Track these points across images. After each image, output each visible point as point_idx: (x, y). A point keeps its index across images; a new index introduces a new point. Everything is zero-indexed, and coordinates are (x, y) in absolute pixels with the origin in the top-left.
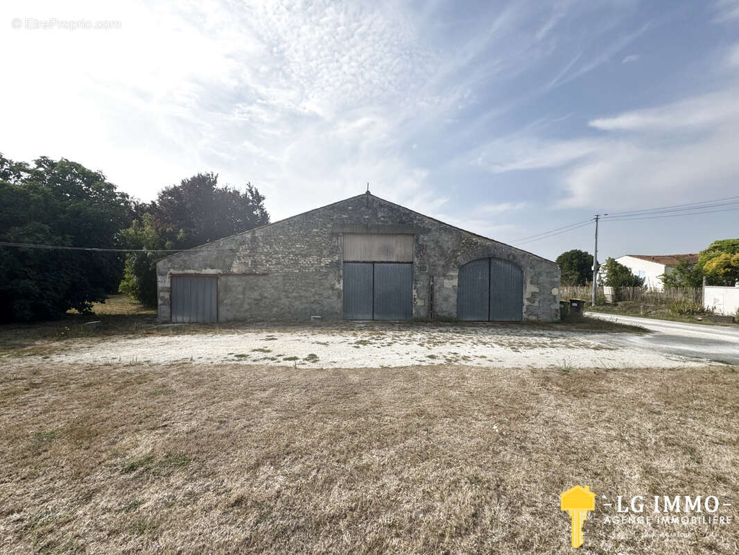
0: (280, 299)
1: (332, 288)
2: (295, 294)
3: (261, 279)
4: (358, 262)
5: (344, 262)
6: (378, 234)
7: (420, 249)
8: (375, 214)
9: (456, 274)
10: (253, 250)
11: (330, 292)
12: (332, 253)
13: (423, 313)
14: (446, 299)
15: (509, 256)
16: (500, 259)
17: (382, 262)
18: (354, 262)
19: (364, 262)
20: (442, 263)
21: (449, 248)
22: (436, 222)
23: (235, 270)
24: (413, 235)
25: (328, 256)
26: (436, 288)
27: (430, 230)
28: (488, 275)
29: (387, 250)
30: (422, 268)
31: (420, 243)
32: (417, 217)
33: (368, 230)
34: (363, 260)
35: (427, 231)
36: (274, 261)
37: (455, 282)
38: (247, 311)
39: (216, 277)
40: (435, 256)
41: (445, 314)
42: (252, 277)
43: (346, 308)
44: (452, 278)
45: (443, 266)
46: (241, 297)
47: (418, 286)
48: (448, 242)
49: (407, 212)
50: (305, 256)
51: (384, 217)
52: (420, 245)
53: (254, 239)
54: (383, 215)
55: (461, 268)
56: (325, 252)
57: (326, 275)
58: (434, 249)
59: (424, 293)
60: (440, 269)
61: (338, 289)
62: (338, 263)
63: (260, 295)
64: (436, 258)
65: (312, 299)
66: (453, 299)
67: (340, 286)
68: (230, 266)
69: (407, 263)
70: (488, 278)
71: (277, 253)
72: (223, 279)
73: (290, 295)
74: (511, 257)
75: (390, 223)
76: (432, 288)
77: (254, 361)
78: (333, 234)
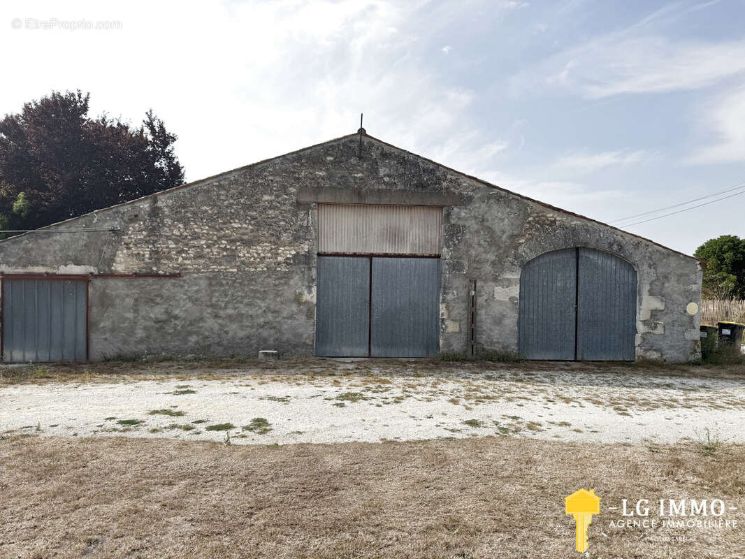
0: (202, 319)
1: (297, 299)
2: (230, 311)
3: (168, 283)
4: (344, 255)
5: (319, 254)
6: (378, 206)
7: (454, 233)
8: (374, 170)
9: (515, 276)
10: (153, 231)
11: (294, 308)
12: (297, 239)
13: (458, 346)
14: (498, 321)
15: (611, 245)
16: (595, 250)
17: (386, 255)
18: (337, 255)
19: (355, 255)
20: (491, 257)
21: (504, 232)
22: (481, 186)
23: (119, 267)
24: (441, 207)
25: (290, 244)
26: (480, 301)
27: (470, 199)
28: (573, 278)
29: (394, 235)
30: (456, 266)
31: (453, 222)
32: (449, 176)
33: (361, 199)
34: (352, 251)
35: (465, 201)
36: (192, 252)
37: (515, 291)
38: (141, 341)
39: (85, 279)
40: (479, 244)
41: (498, 348)
42: (150, 280)
43: (322, 334)
44: (509, 283)
45: (493, 263)
46: (130, 315)
47: (450, 297)
48: (502, 221)
49: (431, 167)
50: (248, 244)
51: (388, 176)
52: (453, 225)
53: (155, 212)
54: (387, 171)
55: (526, 266)
56: (284, 237)
57: (287, 276)
58: (477, 232)
59: (460, 310)
60: (487, 268)
61: (306, 302)
62: (308, 256)
63: (167, 312)
64: (482, 250)
65: (262, 320)
66: (511, 320)
67: (311, 297)
68: (112, 260)
69: (430, 257)
70: (573, 284)
71: (196, 237)
72: (98, 283)
73: (222, 313)
74: (615, 247)
75: (400, 187)
76: (472, 302)
77: (154, 431)
78: (298, 205)
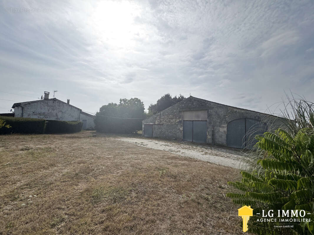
0: (165, 132)
1: (179, 129)
2: (169, 131)
3: (162, 125)
4: (188, 121)
5: (184, 121)
6: (194, 111)
7: (209, 115)
8: (193, 104)
9: (226, 125)
10: (160, 117)
11: (179, 131)
12: (179, 118)
13: (210, 141)
14: (221, 136)
15: (255, 117)
16: (250, 119)
17: (196, 121)
18: (187, 121)
19: (190, 121)
20: (219, 121)
21: (222, 115)
22: (216, 104)
23: (156, 123)
24: (207, 110)
25: (178, 119)
26: (216, 131)
27: (213, 107)
28: (244, 126)
29: (198, 117)
30: (210, 123)
31: (209, 113)
32: (208, 103)
33: (190, 109)
34: (189, 120)
35: (212, 108)
36: (165, 121)
37: (225, 129)
38: (158, 135)
39: (152, 125)
40: (216, 118)
41: (220, 143)
42: (159, 125)
43: (184, 136)
44: (224, 127)
45: (219, 122)
46: (157, 131)
47: (209, 130)
48: (222, 112)
49: (204, 101)
50: (172, 119)
51: (195, 104)
52: (209, 114)
53: (160, 114)
54: (195, 103)
55: (229, 124)
56: (177, 118)
57: (177, 125)
58: (215, 115)
59: (211, 133)
60: (218, 123)
61: (180, 130)
62: (181, 121)
63: (161, 130)
64: (216, 119)
65: (174, 133)
66: (224, 137)
67: (181, 129)
68: (155, 122)
69: (205, 121)
70: (244, 128)
71: (165, 118)
72: (154, 126)
73: (168, 131)
74: (257, 118)
75: (198, 106)
76: (213, 131)
78: (179, 111)
